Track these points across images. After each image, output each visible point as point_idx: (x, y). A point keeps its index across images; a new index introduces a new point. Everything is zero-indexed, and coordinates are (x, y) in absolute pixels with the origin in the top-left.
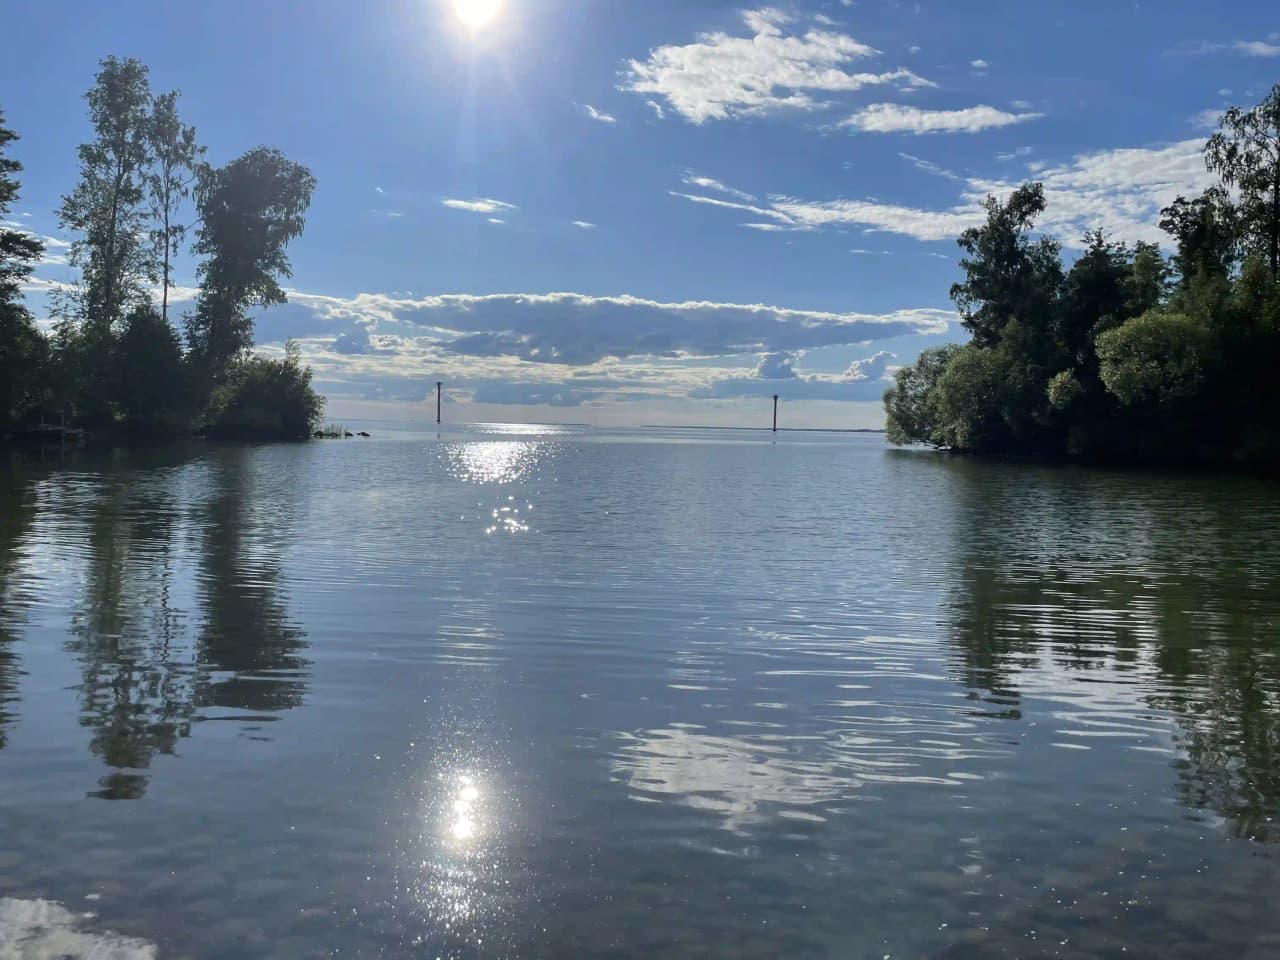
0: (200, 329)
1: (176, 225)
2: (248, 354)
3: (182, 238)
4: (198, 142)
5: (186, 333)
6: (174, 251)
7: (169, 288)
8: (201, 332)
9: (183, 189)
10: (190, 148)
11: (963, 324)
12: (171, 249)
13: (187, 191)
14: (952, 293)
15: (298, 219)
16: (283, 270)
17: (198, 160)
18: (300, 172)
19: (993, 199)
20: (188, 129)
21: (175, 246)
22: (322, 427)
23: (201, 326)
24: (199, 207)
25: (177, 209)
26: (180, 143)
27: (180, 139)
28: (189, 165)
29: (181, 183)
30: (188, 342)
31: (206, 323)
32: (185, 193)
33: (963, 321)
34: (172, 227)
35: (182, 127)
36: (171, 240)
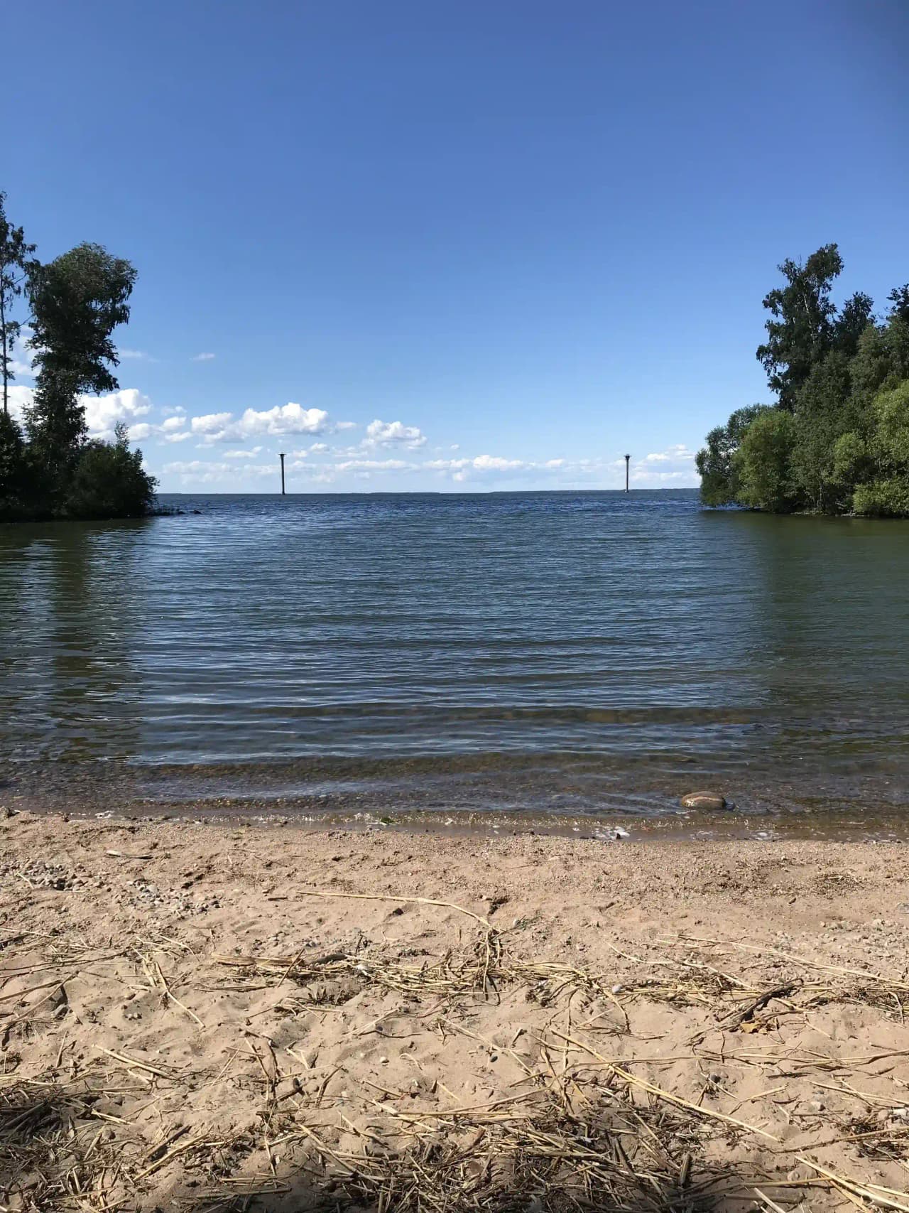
0: (38, 420)
1: (11, 321)
2: (84, 439)
3: (18, 334)
4: (27, 241)
5: (26, 424)
6: (10, 346)
7: (8, 380)
8: (40, 422)
9: (16, 288)
10: (20, 247)
11: (769, 385)
12: (8, 344)
13: (19, 288)
14: (758, 354)
15: (124, 307)
16: (111, 357)
17: (28, 258)
18: (120, 265)
19: (791, 264)
20: (16, 229)
21: (11, 342)
22: (155, 507)
23: (39, 417)
24: (32, 301)
25: (12, 305)
26: (11, 243)
27: (10, 239)
28: (21, 264)
29: (14, 281)
30: (27, 432)
31: (44, 414)
32: (18, 292)
33: (769, 382)
34: (8, 324)
35: (11, 227)
36: (8, 335)
